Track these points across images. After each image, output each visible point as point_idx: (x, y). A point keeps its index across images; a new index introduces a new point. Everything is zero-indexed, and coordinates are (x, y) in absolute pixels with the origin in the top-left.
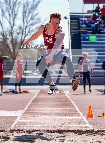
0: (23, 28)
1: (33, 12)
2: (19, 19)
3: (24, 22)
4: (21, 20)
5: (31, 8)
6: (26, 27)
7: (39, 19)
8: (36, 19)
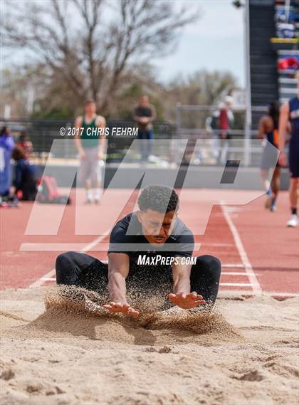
0: (122, 33)
2: (110, 5)
3: (124, 14)
6: (131, 29)
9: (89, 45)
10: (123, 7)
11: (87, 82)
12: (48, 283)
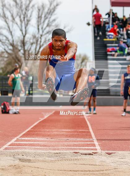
0: (38, 37)
1: (50, 18)
2: (32, 26)
3: (38, 29)
4: (34, 27)
5: (47, 13)
6: (41, 36)
7: (57, 26)
8: (53, 26)
9: (23, 43)
10: (38, 26)
12: (6, 149)
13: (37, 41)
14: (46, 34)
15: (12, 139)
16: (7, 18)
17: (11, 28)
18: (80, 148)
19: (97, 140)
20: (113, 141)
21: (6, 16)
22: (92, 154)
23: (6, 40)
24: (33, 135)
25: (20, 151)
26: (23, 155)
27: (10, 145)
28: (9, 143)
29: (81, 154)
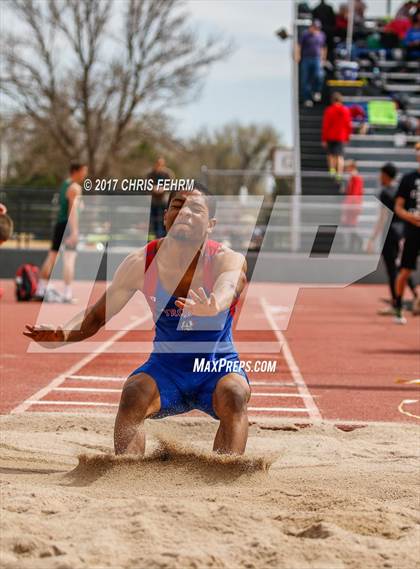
0: (128, 73)
1: (166, 14)
2: (112, 36)
3: (130, 47)
4: (117, 40)
6: (139, 67)
7: (186, 39)
8: (175, 39)
9: (84, 89)
10: (130, 38)
11: (81, 138)
12: (35, 408)
13: (126, 83)
14: (152, 63)
15: (50, 379)
16: (38, 12)
17: (47, 41)
18: (257, 409)
19: (309, 386)
20: (355, 392)
21: (35, 6)
22: (295, 430)
23: (32, 78)
24: (114, 369)
25: (76, 414)
26: (85, 429)
27: (44, 398)
28: (44, 391)
29: (262, 428)
